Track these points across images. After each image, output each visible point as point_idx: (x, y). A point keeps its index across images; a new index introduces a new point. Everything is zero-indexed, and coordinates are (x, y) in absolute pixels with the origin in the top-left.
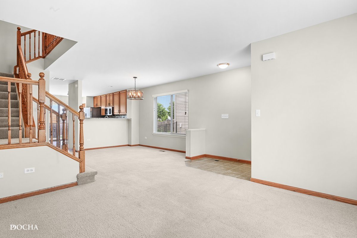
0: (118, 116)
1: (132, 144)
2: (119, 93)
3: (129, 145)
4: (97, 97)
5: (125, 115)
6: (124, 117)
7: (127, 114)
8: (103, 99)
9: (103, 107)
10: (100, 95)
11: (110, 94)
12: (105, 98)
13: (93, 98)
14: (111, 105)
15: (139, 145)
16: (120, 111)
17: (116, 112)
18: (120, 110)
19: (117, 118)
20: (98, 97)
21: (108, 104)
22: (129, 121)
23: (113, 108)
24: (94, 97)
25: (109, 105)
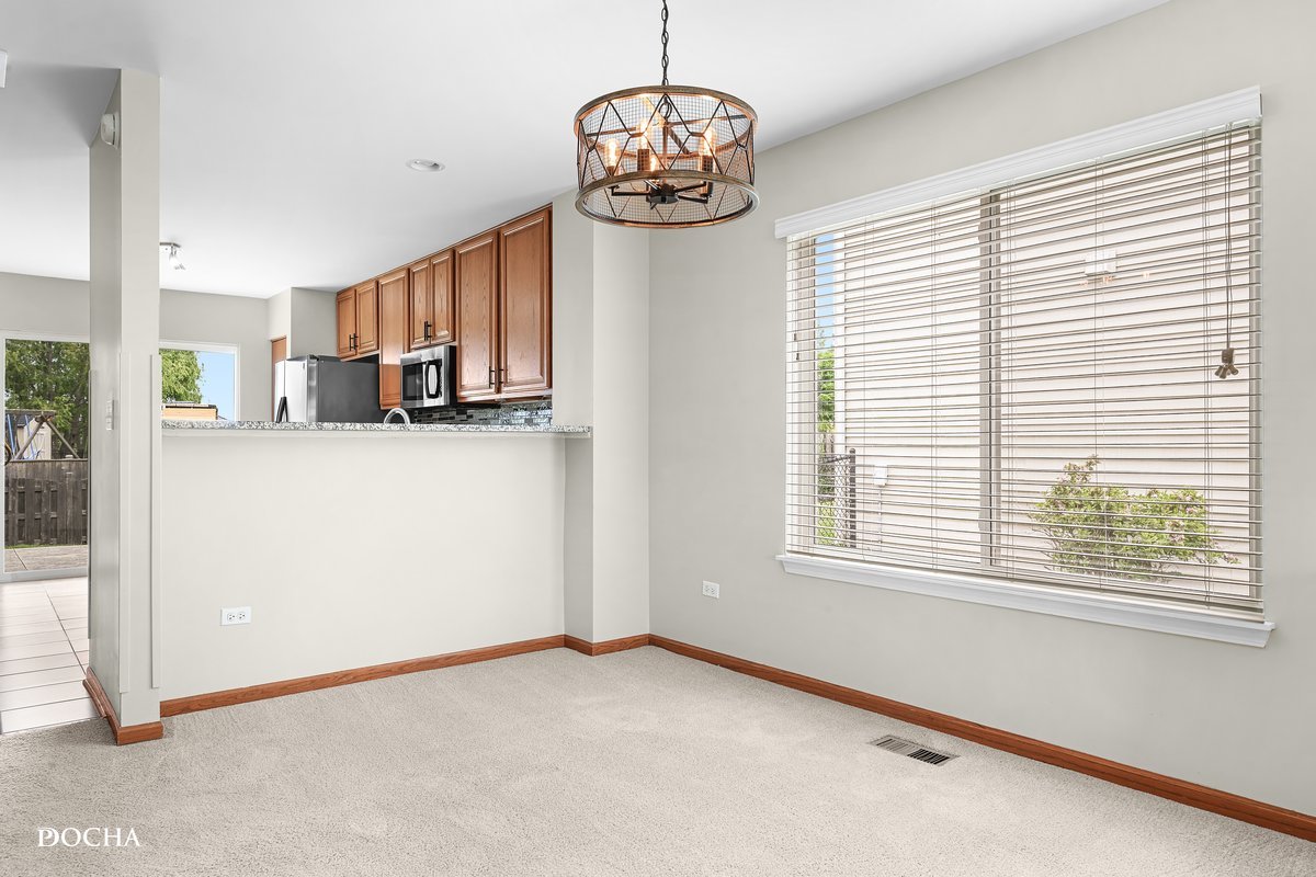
0: (490, 413)
1: (597, 638)
2: (497, 241)
3: (569, 642)
4: (353, 289)
5: (538, 403)
6: (529, 422)
7: (554, 392)
8: (393, 301)
9: (392, 357)
10: (373, 275)
11: (430, 258)
12: (402, 288)
13: (333, 299)
14: (443, 333)
15: (653, 641)
16: (499, 377)
17: (475, 381)
18: (500, 370)
19: (485, 421)
20: (359, 290)
21: (419, 330)
22: (573, 446)
23: (453, 353)
24: (339, 294)
25: (427, 337)
